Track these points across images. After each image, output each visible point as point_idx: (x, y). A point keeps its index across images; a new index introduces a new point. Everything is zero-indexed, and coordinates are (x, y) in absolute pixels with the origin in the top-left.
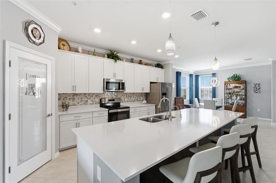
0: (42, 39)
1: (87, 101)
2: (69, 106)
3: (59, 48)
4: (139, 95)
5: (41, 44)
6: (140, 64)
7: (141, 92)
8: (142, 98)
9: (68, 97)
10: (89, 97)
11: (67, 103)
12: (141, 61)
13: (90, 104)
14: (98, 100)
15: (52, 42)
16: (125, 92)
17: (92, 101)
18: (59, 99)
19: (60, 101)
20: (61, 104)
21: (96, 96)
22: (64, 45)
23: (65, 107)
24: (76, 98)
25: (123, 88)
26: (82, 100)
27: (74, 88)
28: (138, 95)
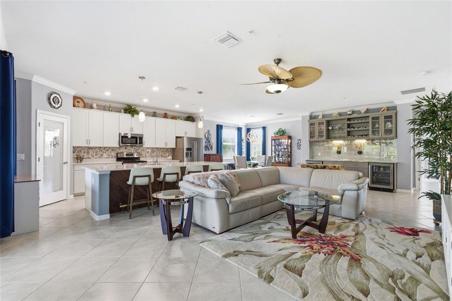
0: (60, 103)
1: (102, 155)
2: (83, 158)
3: (74, 106)
4: (164, 150)
5: (59, 107)
6: (164, 117)
7: (164, 147)
8: (167, 154)
9: (82, 151)
10: (104, 151)
11: (81, 156)
12: (166, 114)
13: (105, 158)
14: (114, 154)
15: (68, 102)
16: (144, 147)
17: (108, 155)
18: (74, 152)
19: (75, 154)
20: (75, 156)
21: (112, 150)
22: (78, 102)
23: (79, 159)
24: (91, 152)
25: (141, 143)
26: (97, 153)
27: (88, 141)
28: (162, 150)
